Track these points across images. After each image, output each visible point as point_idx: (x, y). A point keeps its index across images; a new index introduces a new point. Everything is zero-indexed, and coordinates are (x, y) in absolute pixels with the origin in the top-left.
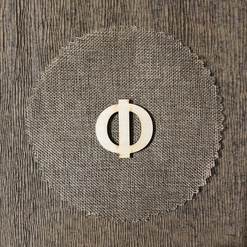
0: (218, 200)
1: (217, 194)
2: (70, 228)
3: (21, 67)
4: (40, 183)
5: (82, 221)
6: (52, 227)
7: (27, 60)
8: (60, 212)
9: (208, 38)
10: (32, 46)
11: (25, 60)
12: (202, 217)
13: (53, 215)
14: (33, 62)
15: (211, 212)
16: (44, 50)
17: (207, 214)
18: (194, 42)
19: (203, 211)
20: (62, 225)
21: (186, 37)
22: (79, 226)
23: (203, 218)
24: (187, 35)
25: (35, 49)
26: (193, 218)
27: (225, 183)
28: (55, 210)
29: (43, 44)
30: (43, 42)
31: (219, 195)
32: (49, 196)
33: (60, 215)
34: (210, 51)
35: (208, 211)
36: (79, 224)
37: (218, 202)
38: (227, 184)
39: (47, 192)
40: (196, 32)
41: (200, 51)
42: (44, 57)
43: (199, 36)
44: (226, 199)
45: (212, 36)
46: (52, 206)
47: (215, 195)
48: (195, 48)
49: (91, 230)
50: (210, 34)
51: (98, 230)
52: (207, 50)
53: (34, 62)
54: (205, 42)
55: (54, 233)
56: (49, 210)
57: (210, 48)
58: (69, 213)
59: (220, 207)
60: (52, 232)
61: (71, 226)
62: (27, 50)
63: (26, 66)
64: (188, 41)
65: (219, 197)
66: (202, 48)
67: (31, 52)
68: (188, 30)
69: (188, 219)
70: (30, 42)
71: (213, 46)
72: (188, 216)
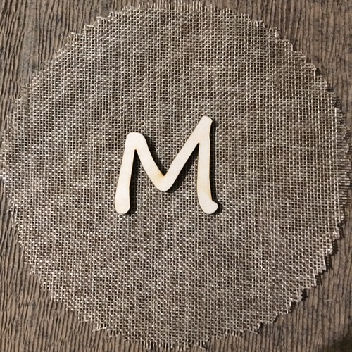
0: (323, 316)
1: (321, 304)
2: (47, 336)
3: (4, 46)
4: (7, 247)
5: (70, 326)
6: (17, 331)
7: (17, 35)
8: (34, 304)
9: (328, 27)
10: (27, 13)
11: (12, 34)
12: (289, 344)
13: (21, 309)
14: (25, 39)
15: (307, 338)
16: (46, 22)
17: (300, 341)
18: (304, 32)
19: (292, 333)
20: (34, 328)
21: (291, 23)
22: (64, 335)
23: (292, 346)
24: (291, 19)
25: (32, 18)
26: (274, 344)
27: (339, 285)
28: (25, 300)
29: (46, 12)
30: (47, 9)
31: (325, 308)
32: (19, 273)
33: (34, 309)
34: (330, 49)
35: (302, 335)
36: (65, 331)
37: (322, 321)
38: (341, 289)
39: (16, 266)
40: (307, 16)
41: (312, 48)
42: (45, 33)
43: (312, 23)
44: (337, 315)
45: (335, 24)
46: (22, 292)
47: (318, 305)
48: (305, 42)
49: (85, 344)
50: (332, 22)
51: (96, 345)
52: (324, 47)
53: (27, 39)
54: (322, 34)
55: (18, 340)
56: (15, 298)
57: (330, 44)
58: (49, 308)
59: (326, 329)
60: (15, 339)
61: (49, 332)
62: (19, 19)
63: (13, 45)
64: (293, 29)
65: (325, 311)
66: (316, 43)
67: (24, 24)
68: (295, 10)
69: (263, 346)
70: (26, 7)
71: (335, 41)
72: (264, 340)
